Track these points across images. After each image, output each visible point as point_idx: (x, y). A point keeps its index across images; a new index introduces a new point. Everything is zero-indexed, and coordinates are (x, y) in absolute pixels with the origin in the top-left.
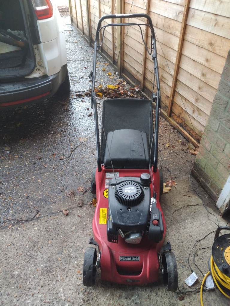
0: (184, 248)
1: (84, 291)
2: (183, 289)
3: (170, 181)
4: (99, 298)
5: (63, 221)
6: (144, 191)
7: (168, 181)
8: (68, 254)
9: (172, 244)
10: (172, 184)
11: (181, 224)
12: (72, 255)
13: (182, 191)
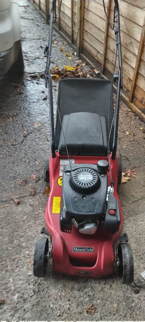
0: (142, 240)
1: (35, 282)
2: (139, 282)
3: (129, 171)
4: (50, 289)
5: (14, 210)
6: (101, 178)
7: (127, 170)
8: (18, 244)
9: (129, 236)
10: (131, 174)
11: (139, 215)
12: (22, 245)
13: (142, 182)
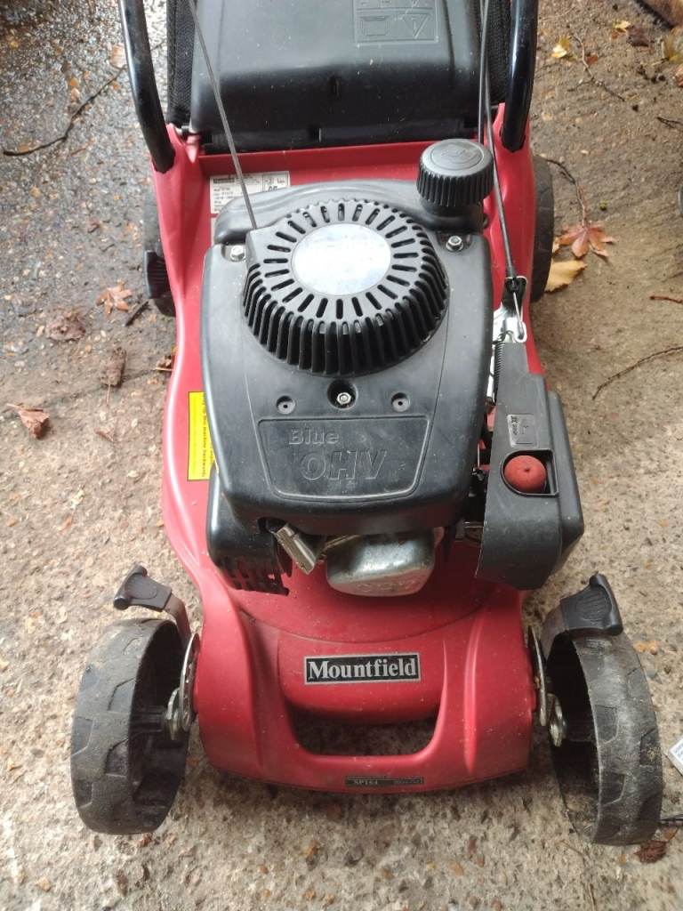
0: (660, 572)
3: (578, 229)
4: (204, 863)
5: (22, 464)
7: (566, 227)
8: (43, 635)
10: (587, 242)
11: (639, 445)
12: (64, 636)
13: (643, 278)
